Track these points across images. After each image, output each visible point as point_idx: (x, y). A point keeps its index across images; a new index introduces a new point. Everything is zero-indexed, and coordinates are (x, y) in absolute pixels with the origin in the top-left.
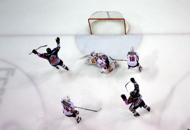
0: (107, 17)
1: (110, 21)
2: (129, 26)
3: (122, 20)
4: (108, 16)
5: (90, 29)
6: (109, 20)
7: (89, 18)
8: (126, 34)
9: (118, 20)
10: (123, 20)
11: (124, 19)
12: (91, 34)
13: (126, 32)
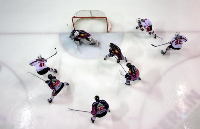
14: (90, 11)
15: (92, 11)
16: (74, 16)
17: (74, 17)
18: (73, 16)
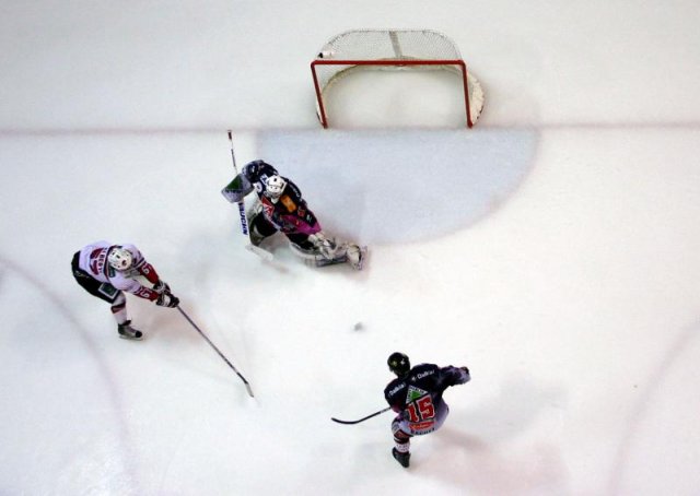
0: (391, 55)
1: (402, 71)
2: (483, 90)
3: (455, 67)
4: (396, 48)
5: (317, 103)
6: (400, 68)
7: (313, 60)
8: (470, 125)
9: (439, 67)
10: (458, 67)
11: (461, 63)
12: (325, 125)
13: (473, 119)
14: (393, 35)
15: (398, 35)
16: (321, 55)
17: (320, 61)
18: (315, 57)
